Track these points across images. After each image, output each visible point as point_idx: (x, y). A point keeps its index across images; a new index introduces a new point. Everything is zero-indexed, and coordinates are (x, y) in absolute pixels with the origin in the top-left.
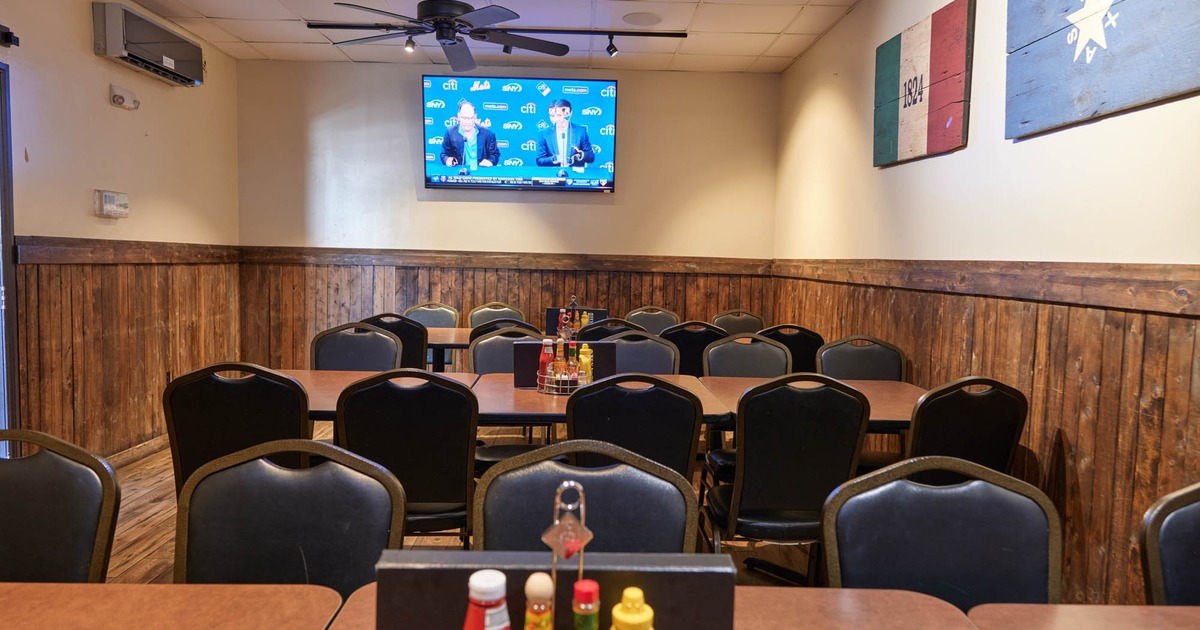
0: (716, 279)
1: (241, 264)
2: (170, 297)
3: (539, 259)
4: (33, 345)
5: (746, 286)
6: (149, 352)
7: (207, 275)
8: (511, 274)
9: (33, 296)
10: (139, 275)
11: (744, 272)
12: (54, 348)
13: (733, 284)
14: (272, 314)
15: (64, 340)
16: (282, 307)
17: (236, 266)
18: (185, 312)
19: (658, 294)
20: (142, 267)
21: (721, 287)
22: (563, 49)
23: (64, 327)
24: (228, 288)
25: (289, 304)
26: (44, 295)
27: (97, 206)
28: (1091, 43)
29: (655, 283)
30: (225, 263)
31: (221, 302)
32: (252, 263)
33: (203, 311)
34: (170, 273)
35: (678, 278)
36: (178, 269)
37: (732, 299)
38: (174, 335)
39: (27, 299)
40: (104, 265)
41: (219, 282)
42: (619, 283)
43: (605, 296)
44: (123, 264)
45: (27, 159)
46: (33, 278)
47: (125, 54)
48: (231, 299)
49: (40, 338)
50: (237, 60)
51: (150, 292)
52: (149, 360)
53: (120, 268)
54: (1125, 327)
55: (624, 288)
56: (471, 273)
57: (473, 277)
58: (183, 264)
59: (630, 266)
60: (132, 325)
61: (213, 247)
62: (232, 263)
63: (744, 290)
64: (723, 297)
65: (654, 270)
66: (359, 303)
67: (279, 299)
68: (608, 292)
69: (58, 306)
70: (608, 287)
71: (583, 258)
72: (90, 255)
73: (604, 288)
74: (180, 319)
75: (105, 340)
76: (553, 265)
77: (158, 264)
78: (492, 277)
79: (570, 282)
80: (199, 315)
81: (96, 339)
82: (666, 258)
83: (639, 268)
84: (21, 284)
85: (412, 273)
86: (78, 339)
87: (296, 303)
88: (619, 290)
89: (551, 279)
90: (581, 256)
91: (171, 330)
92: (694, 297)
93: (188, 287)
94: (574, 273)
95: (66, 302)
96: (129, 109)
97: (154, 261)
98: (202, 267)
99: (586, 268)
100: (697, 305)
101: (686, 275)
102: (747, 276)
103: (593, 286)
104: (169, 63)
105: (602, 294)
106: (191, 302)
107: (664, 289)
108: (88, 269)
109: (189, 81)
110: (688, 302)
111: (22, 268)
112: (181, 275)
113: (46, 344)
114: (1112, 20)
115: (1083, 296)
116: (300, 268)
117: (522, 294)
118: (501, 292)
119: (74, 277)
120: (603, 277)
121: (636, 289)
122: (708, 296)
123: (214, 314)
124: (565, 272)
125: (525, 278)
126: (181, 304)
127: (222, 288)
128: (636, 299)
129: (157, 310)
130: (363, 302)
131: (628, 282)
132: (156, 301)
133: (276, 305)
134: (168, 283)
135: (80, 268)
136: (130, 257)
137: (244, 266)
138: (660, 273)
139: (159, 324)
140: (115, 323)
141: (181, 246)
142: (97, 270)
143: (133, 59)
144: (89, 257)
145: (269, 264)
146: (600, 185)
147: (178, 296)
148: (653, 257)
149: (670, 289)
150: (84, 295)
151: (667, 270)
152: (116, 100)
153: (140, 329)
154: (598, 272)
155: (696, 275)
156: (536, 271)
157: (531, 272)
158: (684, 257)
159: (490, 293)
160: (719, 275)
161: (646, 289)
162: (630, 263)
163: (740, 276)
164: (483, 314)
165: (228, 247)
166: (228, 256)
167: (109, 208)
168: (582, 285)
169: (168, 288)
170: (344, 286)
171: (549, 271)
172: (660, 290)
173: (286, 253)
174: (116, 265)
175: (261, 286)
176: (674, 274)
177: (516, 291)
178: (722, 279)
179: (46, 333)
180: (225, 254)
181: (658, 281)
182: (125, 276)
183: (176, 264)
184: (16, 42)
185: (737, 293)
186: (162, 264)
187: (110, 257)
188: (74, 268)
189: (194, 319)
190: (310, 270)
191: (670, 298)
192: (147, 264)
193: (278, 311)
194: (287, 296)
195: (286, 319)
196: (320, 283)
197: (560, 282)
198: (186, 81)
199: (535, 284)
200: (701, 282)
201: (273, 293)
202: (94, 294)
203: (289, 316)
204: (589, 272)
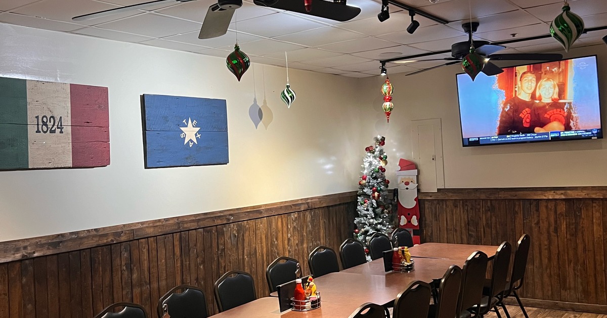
28: (191, 141)
54: (210, 231)
114: (199, 136)
115: (198, 225)
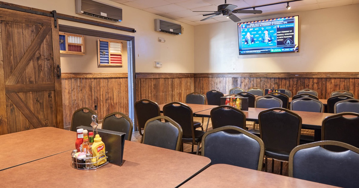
0: (339, 79)
1: (194, 78)
2: (174, 86)
3: (273, 74)
4: (139, 96)
5: (352, 82)
6: (168, 99)
7: (184, 81)
8: (265, 79)
9: (139, 86)
10: (165, 81)
11: (351, 77)
12: (144, 97)
13: (346, 81)
14: (202, 90)
15: (147, 95)
16: (204, 89)
17: (193, 78)
18: (178, 90)
19: (315, 85)
20: (166, 79)
21: (341, 82)
22: (260, 12)
23: (147, 92)
24: (190, 83)
25: (205, 88)
26: (142, 85)
27: (155, 65)
29: (314, 81)
30: (190, 78)
31: (189, 87)
32: (197, 77)
33: (183, 90)
34: (174, 80)
35: (323, 80)
36: (176, 79)
37: (346, 87)
38: (175, 95)
39: (138, 86)
40: (156, 78)
41: (188, 82)
42: (301, 82)
43: (296, 86)
44: (161, 78)
45: (138, 56)
46: (139, 82)
47: (160, 30)
48: (192, 87)
49: (141, 94)
50: (194, 26)
51: (168, 85)
52: (168, 101)
53: (160, 79)
55: (302, 83)
56: (252, 79)
57: (253, 80)
58: (177, 78)
59: (305, 76)
60: (163, 93)
61: (186, 73)
62: (192, 77)
63: (351, 83)
64: (342, 86)
65: (314, 77)
66: (222, 88)
67: (203, 86)
68: (297, 85)
69: (145, 88)
70: (297, 83)
71: (288, 74)
72: (153, 76)
73: (295, 83)
74: (176, 91)
75: (156, 96)
76: (278, 76)
77: (170, 78)
78: (259, 80)
79: (284, 81)
80: (182, 90)
81: (154, 95)
82: (318, 73)
83: (308, 76)
84: (137, 83)
85: (236, 79)
86: (150, 95)
87: (207, 88)
88: (301, 84)
89: (277, 81)
90: (288, 73)
91: (174, 94)
92: (329, 86)
93: (179, 83)
94: (285, 79)
95: (147, 87)
96: (163, 42)
97: (169, 77)
98: (183, 79)
99: (289, 76)
100: (331, 89)
101: (326, 78)
102: (352, 78)
103: (291, 82)
104: (171, 30)
105: (295, 85)
106: (179, 87)
107: (318, 83)
108: (152, 79)
109: (178, 34)
110: (327, 88)
111: (137, 79)
112: (177, 81)
113: (142, 96)
116: (208, 78)
117: (268, 85)
118: (262, 85)
119: (149, 81)
120: (295, 80)
121: (307, 83)
122: (336, 86)
123: (186, 90)
124: (282, 78)
125: (269, 80)
126: (177, 88)
127: (189, 84)
128: (307, 87)
129: (170, 89)
130: (223, 87)
131: (304, 81)
132: (170, 87)
133: (202, 88)
134: (173, 82)
135: (150, 79)
136: (163, 76)
137: (195, 78)
138: (316, 78)
139: (170, 92)
140: (159, 92)
141: (177, 74)
142: (155, 80)
143: (162, 31)
144: (152, 77)
145: (201, 77)
146: (293, 50)
147: (176, 86)
148: (313, 73)
149: (320, 84)
150: (151, 85)
151: (319, 77)
152: (160, 41)
153: (165, 93)
154: (293, 78)
155: (331, 78)
156: (273, 78)
157: (271, 78)
158: (326, 72)
159: (258, 85)
160: (340, 78)
161: (311, 83)
162: (305, 75)
163: (350, 78)
164: (251, 91)
165: (191, 74)
166: (191, 76)
167: (157, 65)
168: (288, 82)
169: (173, 84)
170: (218, 83)
171: (277, 78)
172: (316, 84)
173: (205, 75)
174: (159, 78)
175: (199, 83)
176: (322, 78)
177: (266, 84)
178: (342, 80)
179: (142, 93)
180: (190, 75)
181: (315, 81)
182: (162, 81)
183: (176, 78)
184: (135, 31)
185: (348, 84)
186: (171, 78)
187: (157, 77)
188: (149, 79)
189: (180, 91)
190: (210, 79)
191: (320, 86)
192: (167, 78)
193: (203, 90)
194: (205, 86)
195: (205, 92)
196: (213, 82)
197: (280, 81)
198: (177, 34)
199: (272, 82)
200: (333, 81)
201: (202, 85)
202: (154, 85)
203: (205, 91)
204: (290, 78)
